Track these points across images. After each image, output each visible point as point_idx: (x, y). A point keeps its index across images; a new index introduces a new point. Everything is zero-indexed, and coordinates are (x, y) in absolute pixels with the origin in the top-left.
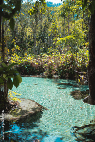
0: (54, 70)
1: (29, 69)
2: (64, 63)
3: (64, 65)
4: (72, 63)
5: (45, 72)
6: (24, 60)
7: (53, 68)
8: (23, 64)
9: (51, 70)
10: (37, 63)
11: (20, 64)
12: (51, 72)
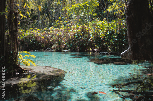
0: (63, 43)
1: (34, 44)
2: (74, 35)
3: (74, 37)
4: (84, 35)
5: (53, 46)
6: (28, 34)
7: (62, 41)
8: (26, 38)
9: (59, 44)
10: (43, 37)
11: (23, 38)
12: (60, 45)
